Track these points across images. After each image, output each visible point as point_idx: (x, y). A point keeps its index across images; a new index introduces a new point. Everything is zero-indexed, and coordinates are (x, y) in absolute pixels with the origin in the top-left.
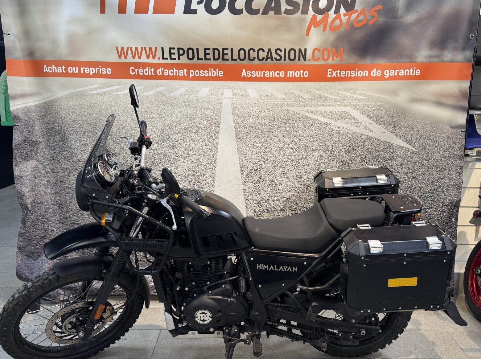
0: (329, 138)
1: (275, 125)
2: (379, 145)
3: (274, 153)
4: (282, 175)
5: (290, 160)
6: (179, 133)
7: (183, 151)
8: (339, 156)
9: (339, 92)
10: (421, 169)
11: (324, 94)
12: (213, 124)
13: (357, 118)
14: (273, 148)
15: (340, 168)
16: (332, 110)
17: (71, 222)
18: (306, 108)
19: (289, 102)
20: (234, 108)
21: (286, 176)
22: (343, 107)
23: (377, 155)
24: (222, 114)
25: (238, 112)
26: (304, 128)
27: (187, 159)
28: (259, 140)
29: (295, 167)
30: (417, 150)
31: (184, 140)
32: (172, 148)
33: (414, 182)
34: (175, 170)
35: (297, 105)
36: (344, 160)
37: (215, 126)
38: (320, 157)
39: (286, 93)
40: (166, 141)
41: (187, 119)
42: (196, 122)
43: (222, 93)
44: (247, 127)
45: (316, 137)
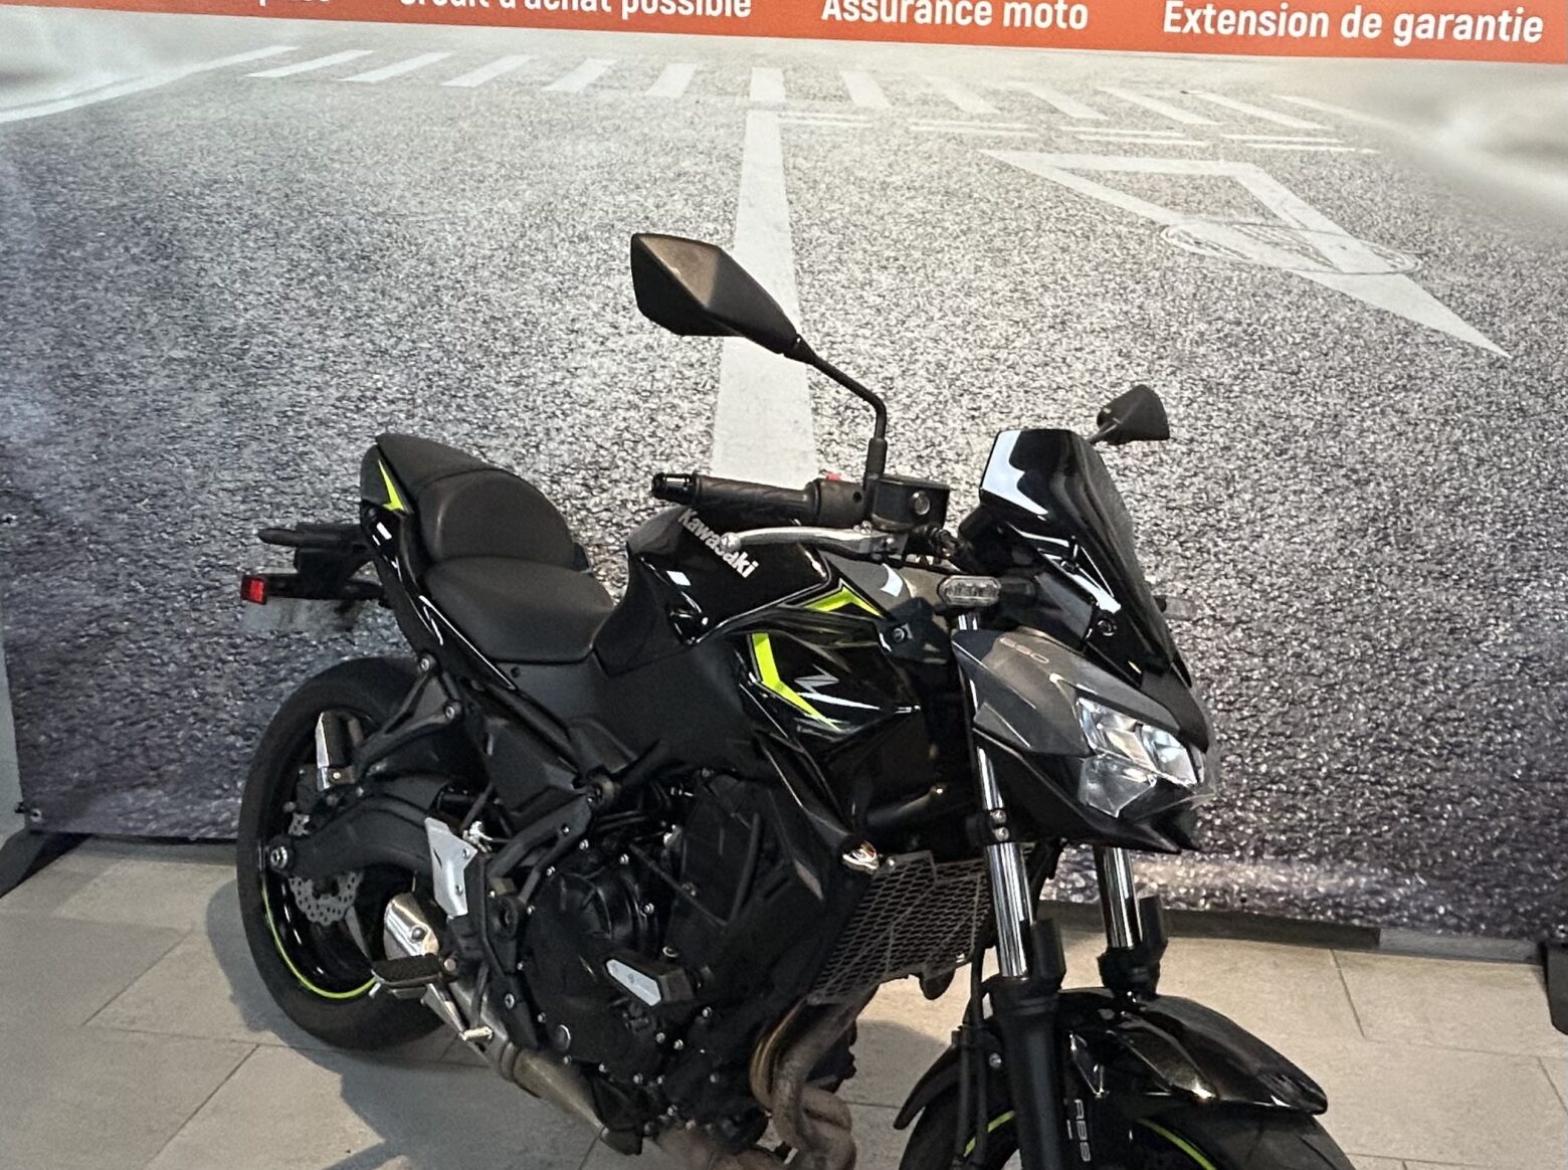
0: (1157, 284)
1: (947, 224)
2: (1356, 325)
3: (943, 335)
4: (967, 425)
5: (1002, 367)
6: (581, 240)
7: (595, 308)
8: (1193, 356)
9: (1211, 97)
10: (1516, 428)
11: (1149, 104)
12: (706, 209)
13: (1272, 206)
14: (938, 315)
15: (1195, 405)
16: (1179, 172)
17: (199, 563)
18: (1074, 156)
19: (1007, 129)
20: (791, 149)
21: (983, 429)
22: (1222, 161)
23: (1348, 366)
24: (745, 170)
25: (805, 165)
26: (1063, 241)
27: (608, 343)
28: (885, 280)
29: (1022, 394)
30: (1506, 354)
31: (598, 267)
32: (555, 300)
33: (1481, 479)
34: (567, 382)
35: (1040, 145)
36: (1212, 372)
37: (715, 220)
38: (1119, 360)
39: (995, 93)
40: (534, 270)
41: (613, 188)
42: (646, 199)
43: (746, 86)
44: (840, 223)
45: (1107, 276)
